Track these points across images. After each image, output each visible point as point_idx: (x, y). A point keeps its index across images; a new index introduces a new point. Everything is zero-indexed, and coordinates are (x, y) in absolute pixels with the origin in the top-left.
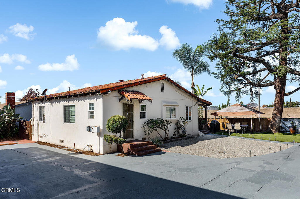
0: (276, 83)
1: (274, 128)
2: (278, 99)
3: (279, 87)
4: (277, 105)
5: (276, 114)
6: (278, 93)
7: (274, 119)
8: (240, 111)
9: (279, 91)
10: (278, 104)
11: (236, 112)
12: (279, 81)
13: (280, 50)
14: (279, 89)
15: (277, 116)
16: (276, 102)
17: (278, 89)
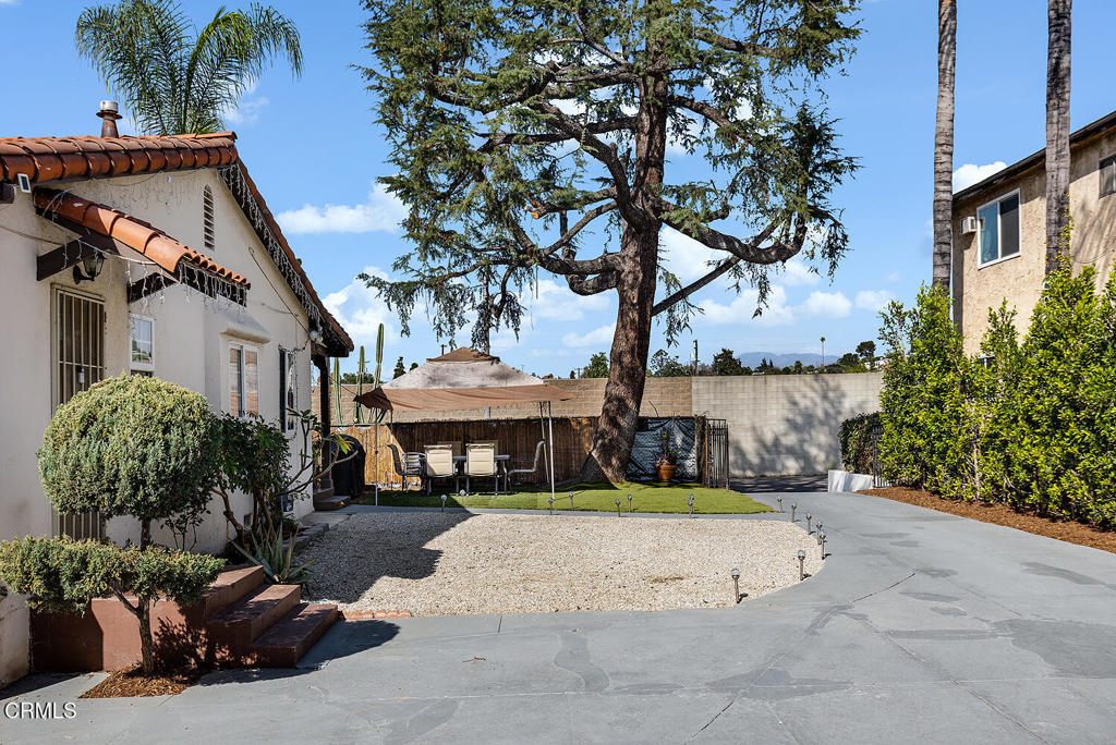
0: (624, 262)
1: (614, 461)
2: (632, 334)
3: (636, 279)
4: (627, 359)
5: (621, 400)
6: (633, 305)
7: (613, 422)
8: (494, 383)
9: (636, 295)
10: (633, 356)
11: (482, 387)
12: (636, 254)
13: (641, 120)
14: (636, 290)
15: (626, 406)
16: (623, 346)
17: (632, 288)
